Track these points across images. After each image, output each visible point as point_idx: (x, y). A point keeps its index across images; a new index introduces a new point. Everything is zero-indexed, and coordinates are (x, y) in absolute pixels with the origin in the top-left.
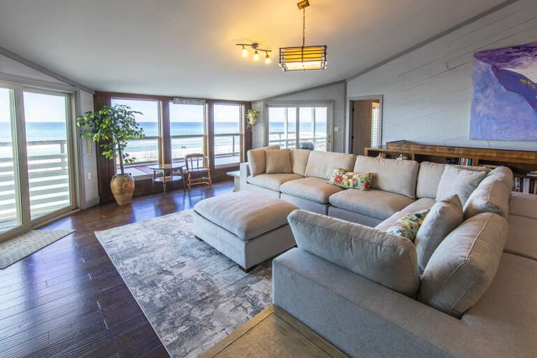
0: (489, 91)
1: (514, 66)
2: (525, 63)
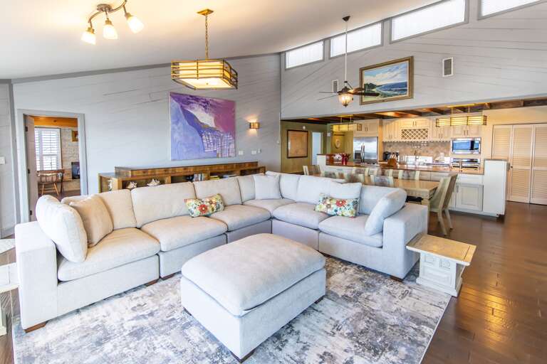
0: (180, 124)
1: (191, 108)
2: (196, 108)
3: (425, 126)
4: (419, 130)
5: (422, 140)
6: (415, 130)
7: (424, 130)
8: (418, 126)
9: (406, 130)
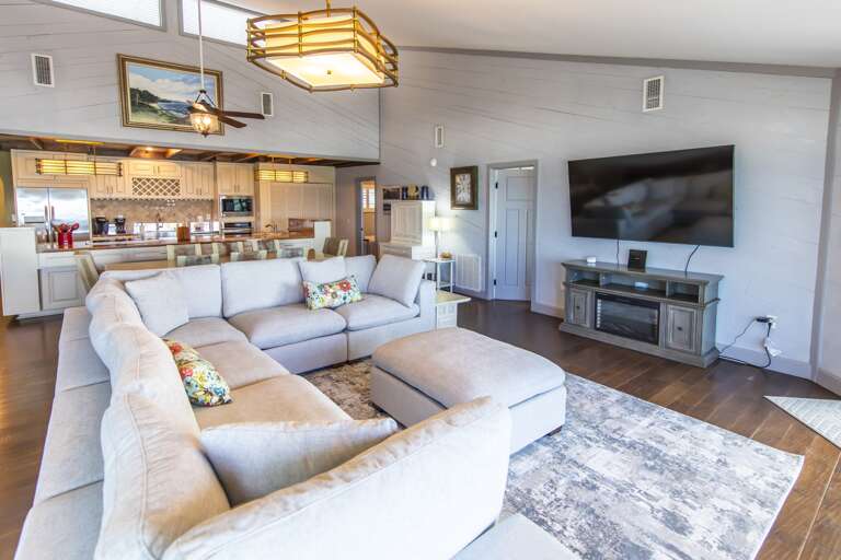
3: (172, 174)
4: (165, 180)
5: (169, 196)
6: (156, 180)
7: (173, 181)
8: (162, 174)
9: (140, 180)
